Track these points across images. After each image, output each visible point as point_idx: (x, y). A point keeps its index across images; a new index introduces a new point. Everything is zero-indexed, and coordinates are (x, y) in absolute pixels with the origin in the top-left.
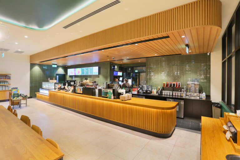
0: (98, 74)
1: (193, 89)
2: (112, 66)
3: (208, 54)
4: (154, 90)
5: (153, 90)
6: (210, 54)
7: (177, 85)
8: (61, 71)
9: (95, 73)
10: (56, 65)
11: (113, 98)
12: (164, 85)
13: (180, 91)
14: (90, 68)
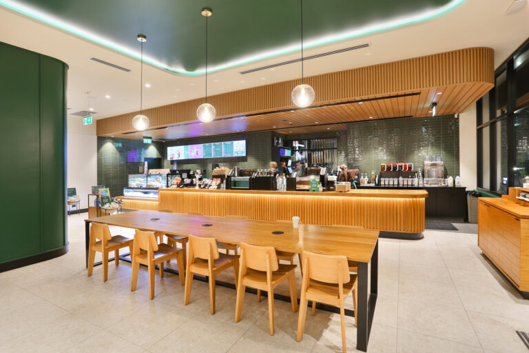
0: (244, 155)
1: (434, 171)
2: (275, 138)
3: (456, 116)
4: (364, 178)
5: (362, 178)
6: (458, 116)
7: (405, 168)
8: (152, 152)
9: (236, 152)
10: (150, 138)
11: (321, 189)
12: (383, 168)
13: (412, 177)
14: (224, 144)
